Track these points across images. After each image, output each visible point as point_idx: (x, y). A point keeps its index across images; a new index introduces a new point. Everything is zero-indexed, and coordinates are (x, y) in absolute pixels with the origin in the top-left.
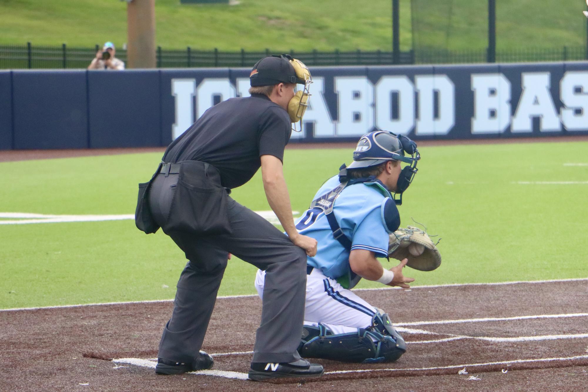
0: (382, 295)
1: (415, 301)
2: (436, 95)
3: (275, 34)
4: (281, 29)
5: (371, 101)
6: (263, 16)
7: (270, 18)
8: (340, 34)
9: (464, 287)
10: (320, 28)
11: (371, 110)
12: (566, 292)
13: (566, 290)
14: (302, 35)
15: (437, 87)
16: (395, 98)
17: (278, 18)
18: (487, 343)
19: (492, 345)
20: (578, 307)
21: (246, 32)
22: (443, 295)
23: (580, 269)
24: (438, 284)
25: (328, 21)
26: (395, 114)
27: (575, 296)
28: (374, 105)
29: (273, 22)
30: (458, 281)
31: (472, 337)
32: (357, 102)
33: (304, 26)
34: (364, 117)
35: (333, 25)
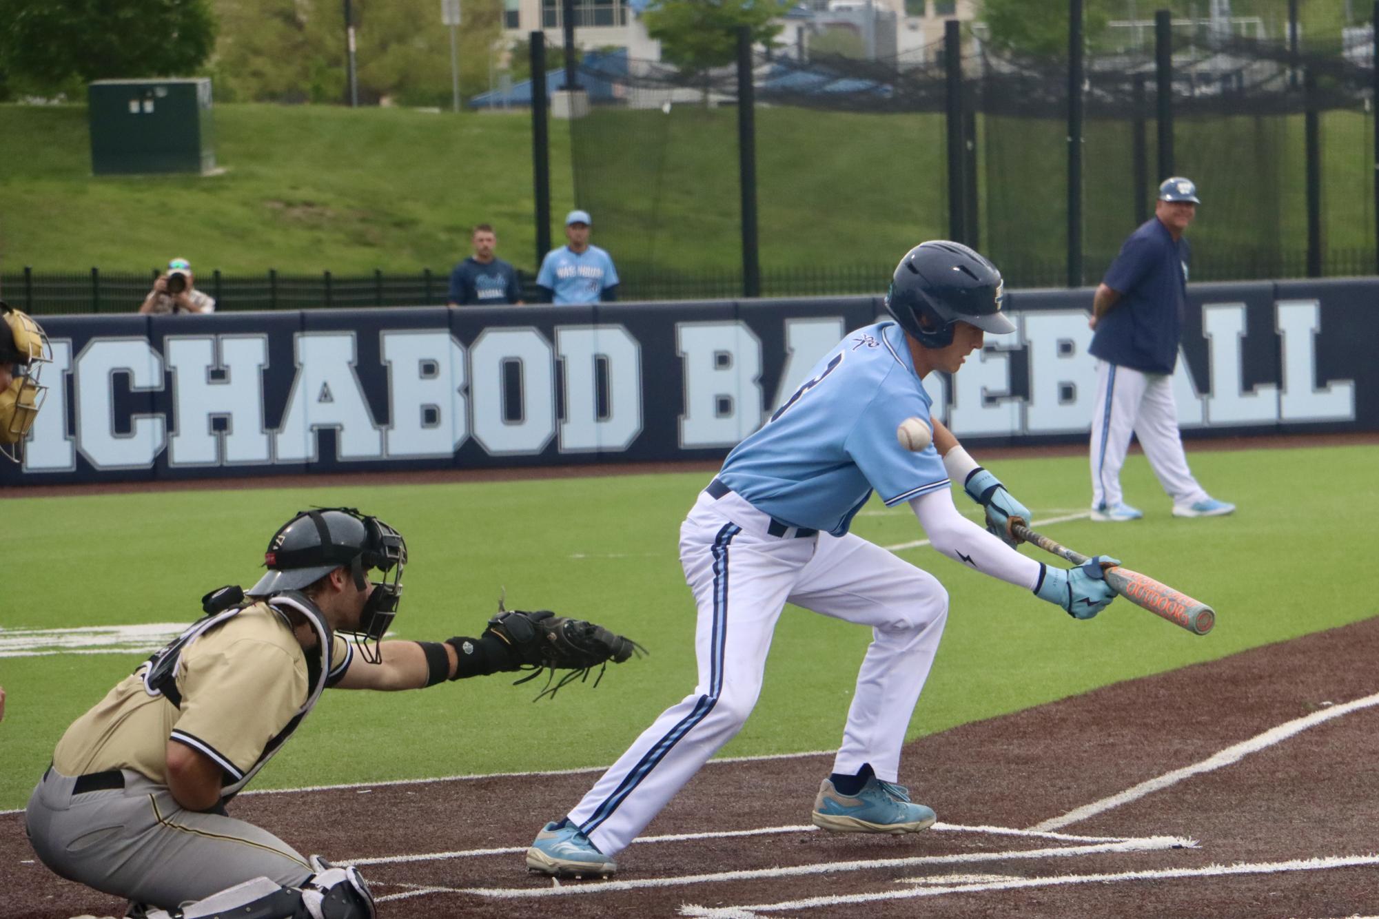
0: (304, 803)
1: (370, 813)
2: (601, 367)
3: (302, 237)
4: (313, 227)
5: (460, 380)
6: (277, 199)
7: (290, 204)
8: (443, 237)
9: (487, 781)
10: (400, 225)
11: (460, 401)
12: (700, 788)
13: (700, 783)
14: (361, 240)
15: (603, 350)
16: (512, 373)
17: (309, 204)
18: (480, 901)
19: (489, 904)
20: (709, 820)
21: (240, 235)
22: (436, 799)
23: (750, 738)
24: (435, 775)
25: (416, 209)
26: (513, 409)
27: (716, 795)
28: (467, 390)
29: (297, 212)
30: (480, 768)
31: (451, 890)
32: (429, 383)
33: (363, 220)
34: (445, 416)
35: (429, 217)
